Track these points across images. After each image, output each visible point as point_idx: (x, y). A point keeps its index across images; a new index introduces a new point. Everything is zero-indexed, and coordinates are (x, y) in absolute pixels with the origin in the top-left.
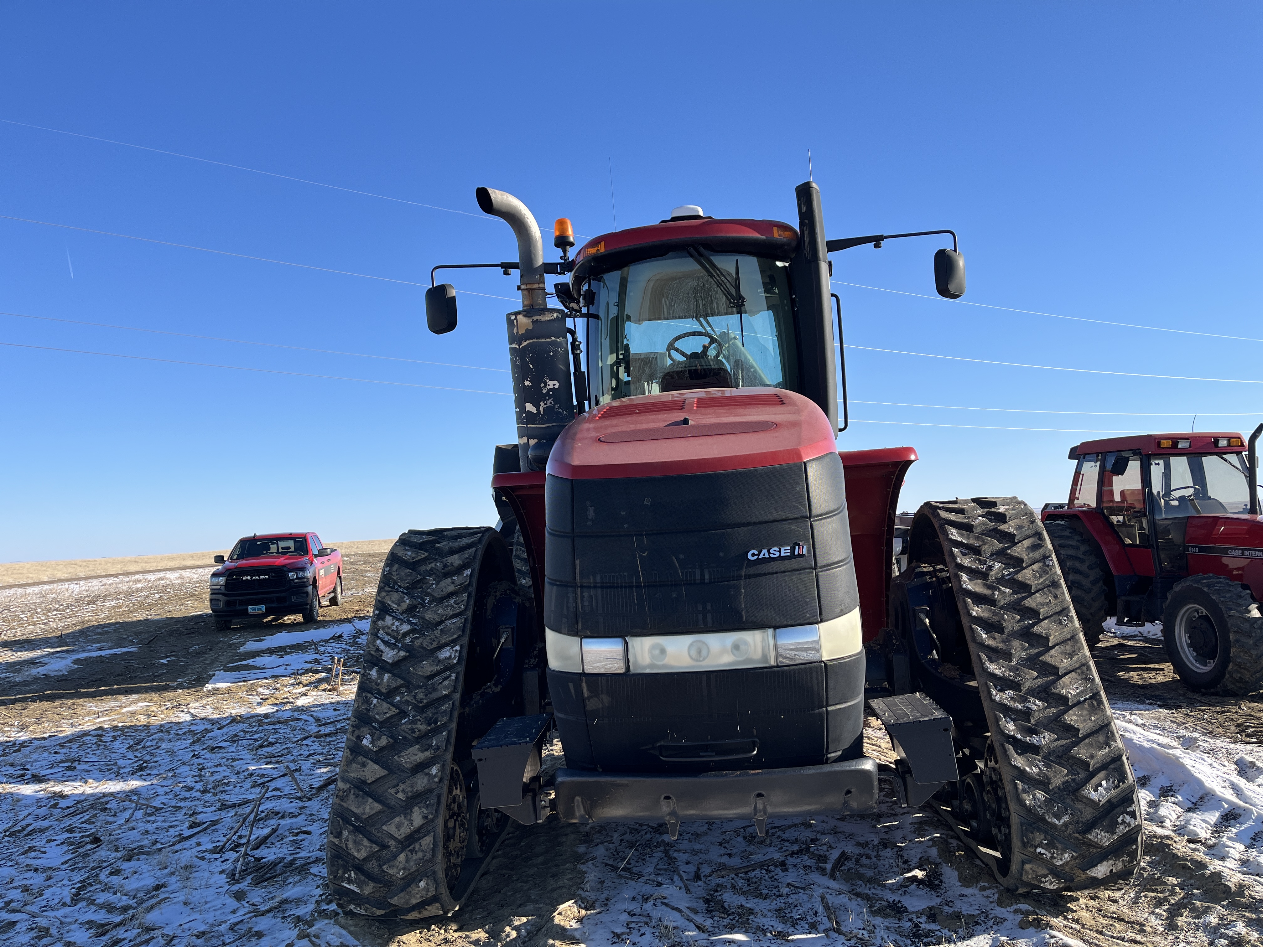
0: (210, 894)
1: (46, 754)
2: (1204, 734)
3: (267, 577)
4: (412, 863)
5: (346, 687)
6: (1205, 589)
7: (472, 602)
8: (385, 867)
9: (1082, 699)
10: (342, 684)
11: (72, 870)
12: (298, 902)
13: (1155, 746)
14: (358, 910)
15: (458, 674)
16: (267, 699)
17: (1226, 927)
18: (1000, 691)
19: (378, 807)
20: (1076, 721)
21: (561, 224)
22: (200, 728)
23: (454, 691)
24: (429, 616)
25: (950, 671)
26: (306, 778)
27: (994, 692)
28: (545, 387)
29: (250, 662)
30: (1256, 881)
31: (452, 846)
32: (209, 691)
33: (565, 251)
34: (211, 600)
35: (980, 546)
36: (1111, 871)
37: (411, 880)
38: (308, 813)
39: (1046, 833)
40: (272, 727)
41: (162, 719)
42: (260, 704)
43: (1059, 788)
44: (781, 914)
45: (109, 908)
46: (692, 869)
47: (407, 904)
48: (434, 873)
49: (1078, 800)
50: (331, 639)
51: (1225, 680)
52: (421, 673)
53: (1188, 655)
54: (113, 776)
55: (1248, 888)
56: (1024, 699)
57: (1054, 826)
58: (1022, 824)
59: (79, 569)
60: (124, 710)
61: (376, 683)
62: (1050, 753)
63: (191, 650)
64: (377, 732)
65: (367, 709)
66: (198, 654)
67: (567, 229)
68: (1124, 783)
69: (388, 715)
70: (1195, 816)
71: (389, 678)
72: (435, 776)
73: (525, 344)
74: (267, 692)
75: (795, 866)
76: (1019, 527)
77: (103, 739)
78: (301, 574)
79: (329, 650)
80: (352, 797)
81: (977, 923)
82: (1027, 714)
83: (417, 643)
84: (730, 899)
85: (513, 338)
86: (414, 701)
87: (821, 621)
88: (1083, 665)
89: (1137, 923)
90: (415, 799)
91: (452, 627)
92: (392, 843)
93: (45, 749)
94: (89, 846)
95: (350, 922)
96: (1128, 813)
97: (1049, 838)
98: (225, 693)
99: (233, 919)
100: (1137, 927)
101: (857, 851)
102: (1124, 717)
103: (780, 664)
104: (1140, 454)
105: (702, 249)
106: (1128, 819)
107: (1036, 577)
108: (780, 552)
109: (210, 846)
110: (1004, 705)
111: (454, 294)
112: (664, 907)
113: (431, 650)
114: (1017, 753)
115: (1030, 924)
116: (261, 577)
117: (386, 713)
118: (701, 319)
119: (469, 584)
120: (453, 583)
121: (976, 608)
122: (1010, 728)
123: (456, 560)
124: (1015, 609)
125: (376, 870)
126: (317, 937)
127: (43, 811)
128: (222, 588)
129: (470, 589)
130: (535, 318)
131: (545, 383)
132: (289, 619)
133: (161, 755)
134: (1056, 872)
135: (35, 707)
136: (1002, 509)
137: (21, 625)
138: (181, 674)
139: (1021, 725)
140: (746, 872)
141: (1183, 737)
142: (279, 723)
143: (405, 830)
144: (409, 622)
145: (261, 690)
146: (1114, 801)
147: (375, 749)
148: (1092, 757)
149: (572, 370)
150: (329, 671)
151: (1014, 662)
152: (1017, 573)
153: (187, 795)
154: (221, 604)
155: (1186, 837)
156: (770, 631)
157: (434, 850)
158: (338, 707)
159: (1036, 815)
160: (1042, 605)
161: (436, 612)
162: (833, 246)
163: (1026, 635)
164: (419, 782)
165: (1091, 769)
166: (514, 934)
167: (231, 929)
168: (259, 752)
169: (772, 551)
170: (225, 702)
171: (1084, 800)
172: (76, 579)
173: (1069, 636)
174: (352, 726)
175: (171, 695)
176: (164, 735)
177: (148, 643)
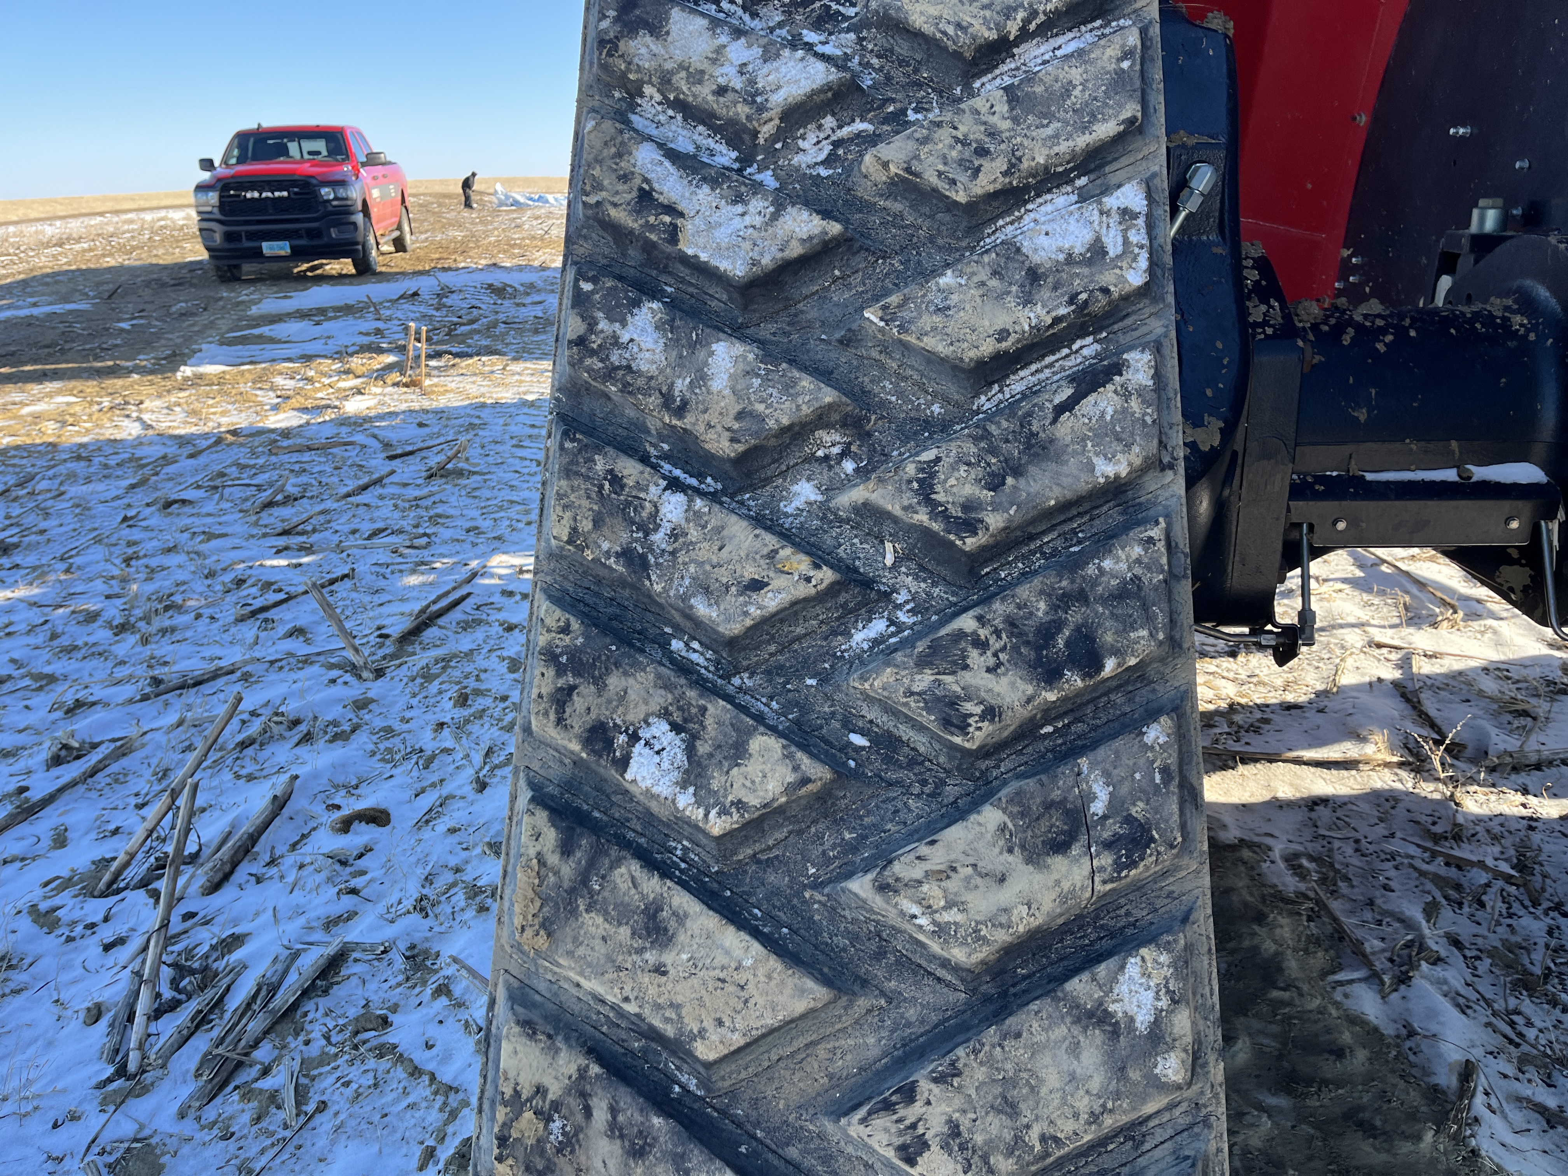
3: (285, 194)
5: (436, 380)
10: (429, 375)
16: (288, 398)
22: (156, 451)
26: (367, 599)
29: (265, 330)
32: (186, 379)
34: (201, 230)
38: (379, 723)
40: (295, 457)
41: (88, 431)
42: (276, 408)
50: (402, 297)
52: (930, 343)
59: (59, 207)
60: (26, 410)
61: (667, 399)
63: (174, 309)
64: (718, 712)
66: (183, 315)
69: (768, 600)
74: (290, 384)
78: (341, 193)
79: (399, 314)
83: (878, 165)
86: (922, 517)
91: (1076, 74)
98: (213, 384)
113: (971, 206)
116: (277, 194)
117: (756, 586)
128: (216, 210)
132: (334, 267)
138: (148, 347)
142: (310, 449)
145: (279, 381)
147: (717, 825)
150: (402, 349)
153: (80, 637)
154: (218, 237)
158: (424, 418)
168: (263, 521)
170: (211, 402)
172: (50, 219)
174: (550, 656)
175: (119, 382)
176: (79, 467)
177: (110, 297)
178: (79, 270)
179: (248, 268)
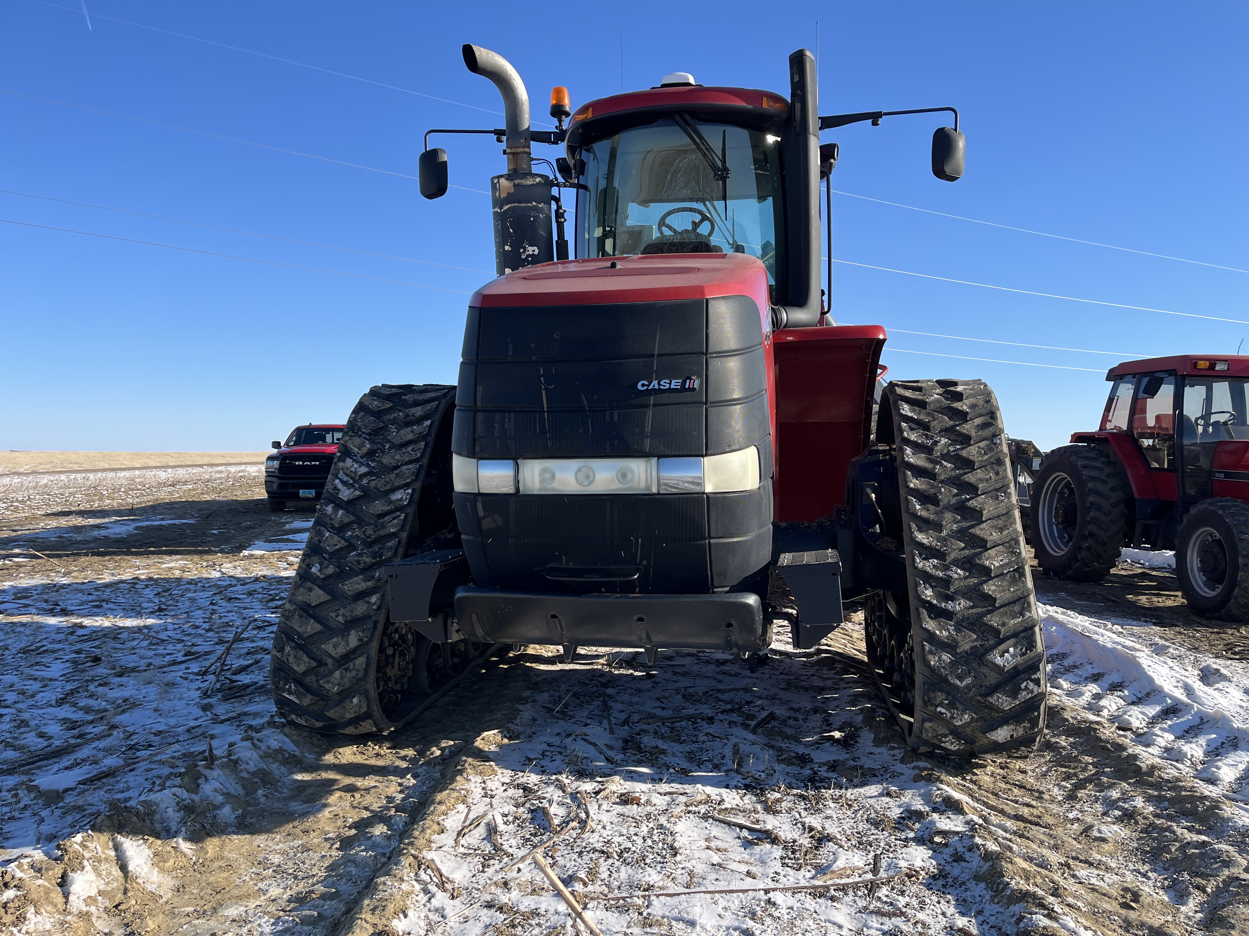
0: (180, 705)
1: (80, 595)
2: (1189, 650)
3: (317, 463)
4: (346, 680)
6: (1220, 512)
7: (429, 450)
8: (321, 682)
9: (1005, 571)
11: (67, 681)
12: (256, 715)
13: (1119, 647)
14: (299, 720)
15: (407, 514)
17: (1125, 801)
18: (924, 559)
19: (318, 627)
20: (994, 591)
21: (558, 92)
22: (226, 583)
23: (402, 529)
24: (386, 460)
25: (887, 544)
27: (918, 560)
28: (524, 252)
30: (1171, 765)
31: (391, 672)
32: (244, 556)
33: (560, 121)
35: (929, 422)
36: (1012, 736)
37: (345, 695)
39: (948, 693)
41: (195, 574)
42: (286, 569)
43: (966, 652)
44: (690, 757)
45: (87, 710)
46: (624, 716)
47: (342, 718)
48: (367, 691)
49: (984, 665)
51: (1229, 604)
52: (372, 512)
53: (1197, 579)
54: (134, 614)
55: (1160, 769)
56: (946, 568)
57: (957, 687)
58: (924, 683)
59: (170, 459)
60: (164, 566)
61: (331, 518)
62: (963, 619)
63: (243, 525)
64: (326, 562)
65: (319, 541)
67: (564, 99)
68: (1031, 650)
69: (338, 547)
70: (1136, 708)
71: (343, 514)
72: (374, 604)
73: (506, 207)
74: (296, 560)
75: (722, 721)
76: (973, 406)
77: (137, 586)
80: (296, 617)
81: (875, 775)
82: (947, 582)
83: (373, 484)
84: (648, 741)
85: (498, 202)
86: (363, 536)
87: (706, 455)
88: (1013, 540)
89: (1038, 791)
90: (353, 623)
91: (407, 472)
92: (330, 661)
93: (81, 591)
94: (89, 664)
95: (294, 732)
96: (1032, 680)
97: (950, 698)
98: (257, 559)
99: (193, 724)
100: (1037, 794)
101: (787, 714)
102: (1106, 625)
103: (661, 492)
104: (1176, 375)
105: (687, 117)
106: (1031, 685)
107: (980, 453)
108: (670, 384)
109: (196, 670)
110: (926, 572)
111: (446, 159)
112: (582, 742)
113: (385, 491)
114: (930, 617)
115: (923, 778)
116: (313, 463)
117: (336, 545)
118: (707, 203)
119: (428, 434)
120: (412, 432)
121: (914, 480)
122: (928, 594)
123: (418, 411)
124: (954, 484)
125: (315, 684)
126: (260, 740)
127: (61, 636)
128: (276, 471)
129: (429, 439)
130: (517, 182)
131: (525, 248)
133: (183, 601)
134: (956, 733)
135: (84, 560)
136: (960, 388)
137: (101, 499)
138: (227, 542)
139: (939, 592)
140: (673, 723)
141: (1156, 644)
143: (341, 650)
144: (368, 466)
146: (1020, 668)
147: (322, 576)
148: (1004, 624)
149: (555, 238)
151: (944, 533)
152: (962, 449)
153: (193, 631)
154: (275, 486)
155: (1117, 724)
156: (654, 460)
157: (366, 670)
159: (940, 676)
160: (981, 480)
161: (393, 458)
162: (827, 123)
163: (962, 509)
164: (359, 608)
165: (1001, 637)
166: (438, 753)
167: (188, 731)
168: (270, 604)
169: (662, 383)
170: (255, 566)
171: (990, 665)
172: (165, 467)
173: (1004, 512)
175: (211, 557)
176: (192, 587)
177: (207, 517)
178: (187, 501)
179: (290, 504)
